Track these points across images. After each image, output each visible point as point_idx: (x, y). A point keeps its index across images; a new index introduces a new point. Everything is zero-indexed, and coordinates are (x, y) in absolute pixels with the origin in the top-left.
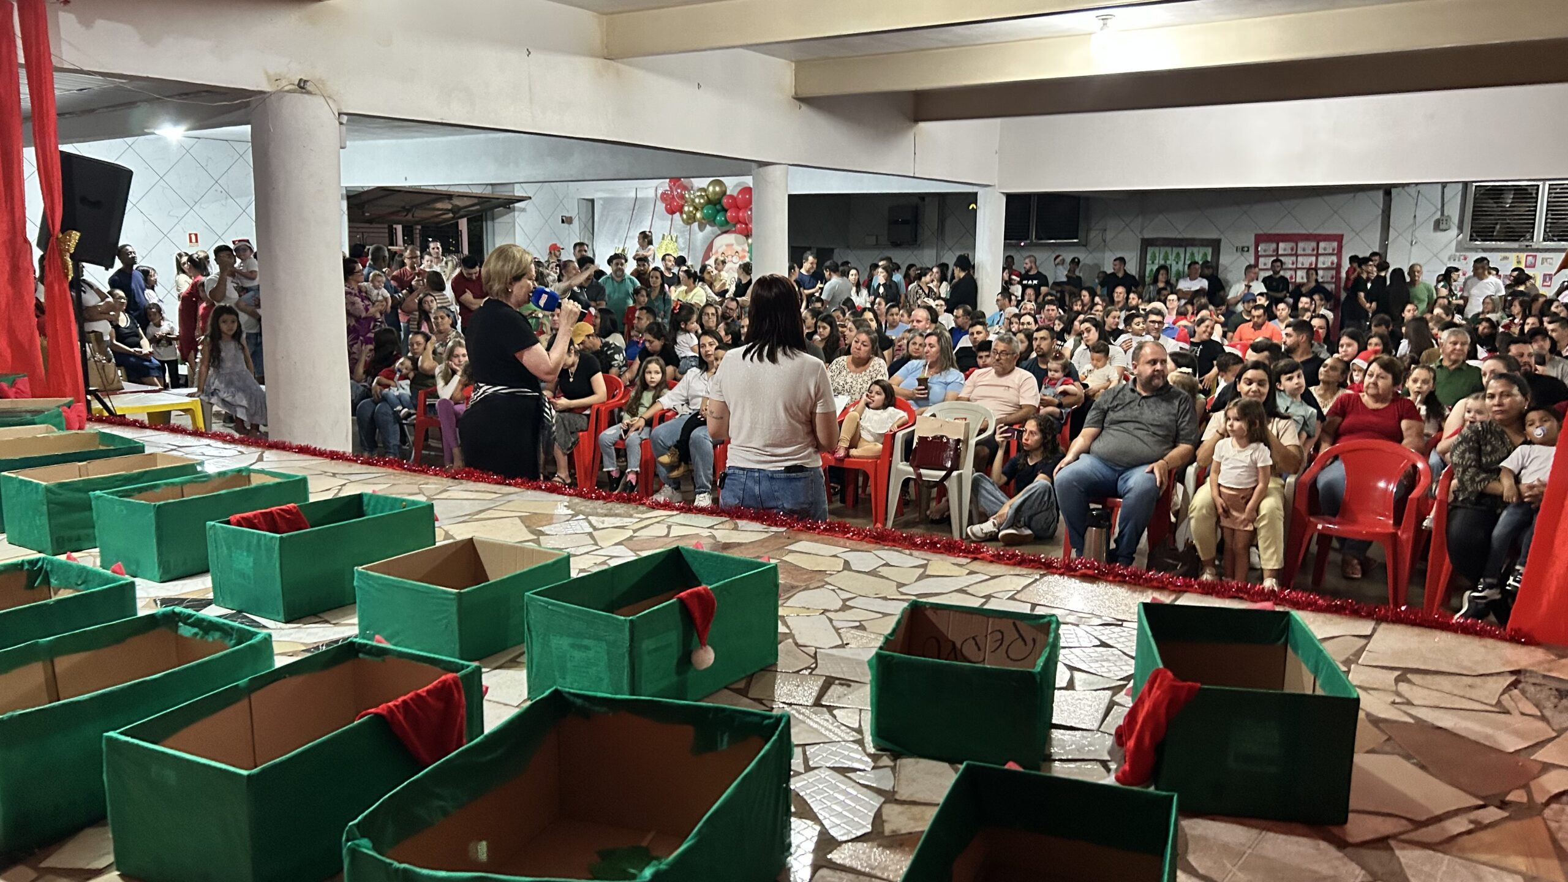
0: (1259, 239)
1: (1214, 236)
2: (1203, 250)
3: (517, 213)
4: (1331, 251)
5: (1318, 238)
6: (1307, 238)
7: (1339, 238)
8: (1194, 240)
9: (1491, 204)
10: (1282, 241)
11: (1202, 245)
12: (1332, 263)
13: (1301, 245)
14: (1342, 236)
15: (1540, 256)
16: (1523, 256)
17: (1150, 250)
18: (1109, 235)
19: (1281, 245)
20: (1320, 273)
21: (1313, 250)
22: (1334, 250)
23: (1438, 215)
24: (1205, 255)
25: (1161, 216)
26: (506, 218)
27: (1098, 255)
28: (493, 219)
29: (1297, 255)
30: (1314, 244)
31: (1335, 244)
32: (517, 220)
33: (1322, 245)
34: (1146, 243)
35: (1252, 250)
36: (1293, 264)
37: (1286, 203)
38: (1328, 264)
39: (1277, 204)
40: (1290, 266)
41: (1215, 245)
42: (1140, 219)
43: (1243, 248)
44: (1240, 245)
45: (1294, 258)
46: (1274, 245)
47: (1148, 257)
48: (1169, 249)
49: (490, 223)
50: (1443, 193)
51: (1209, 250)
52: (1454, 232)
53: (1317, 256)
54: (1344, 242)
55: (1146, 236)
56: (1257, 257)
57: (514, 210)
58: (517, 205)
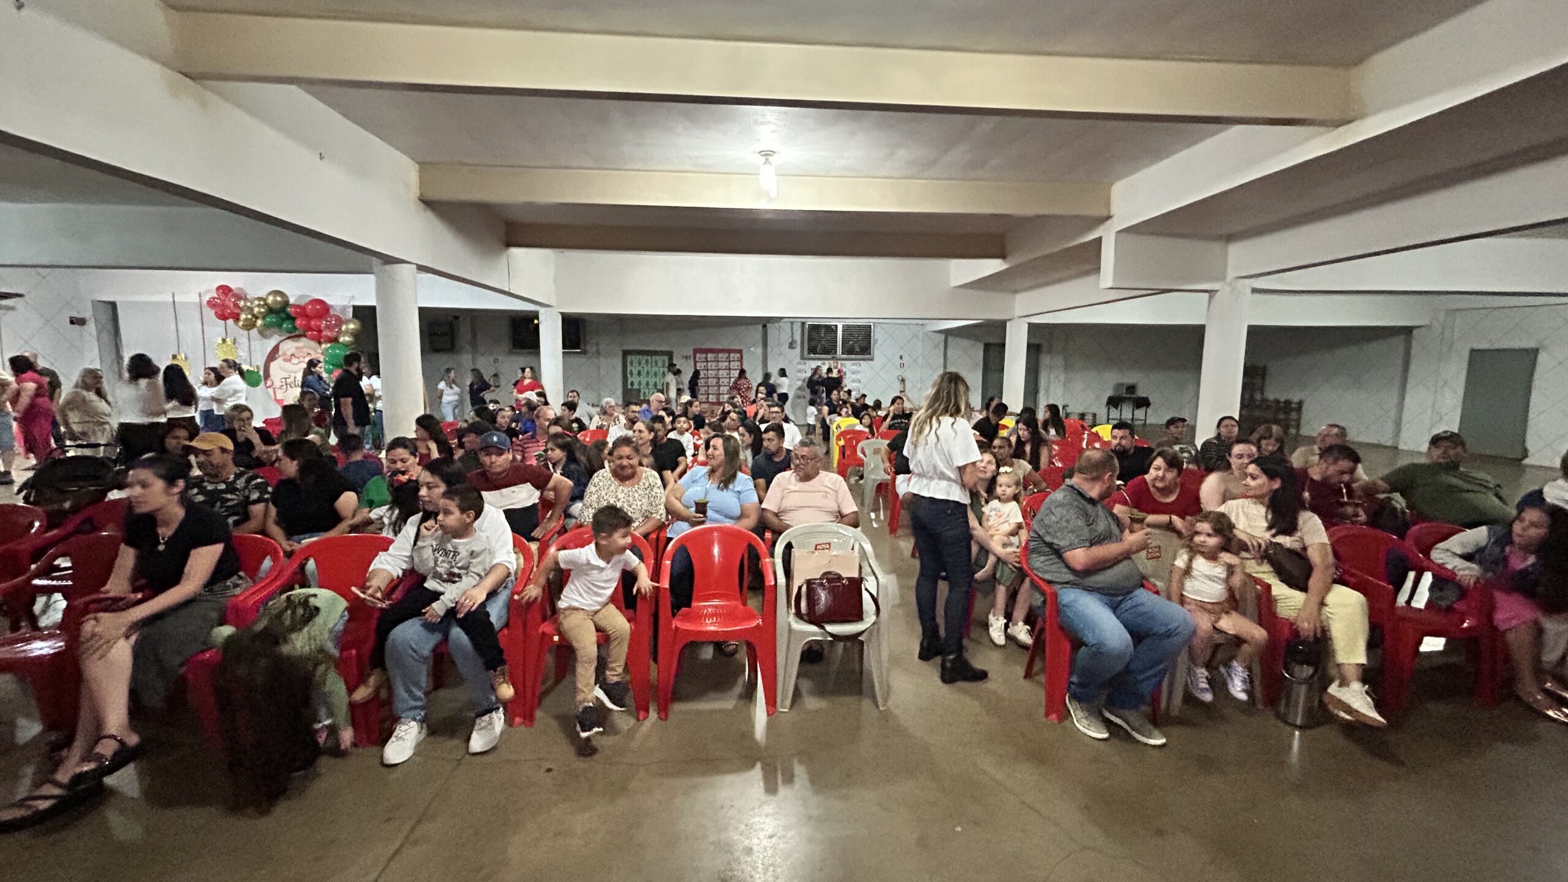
1: (668, 348)
2: (662, 358)
3: (2, 311)
4: (737, 359)
5: (729, 351)
6: (722, 351)
7: (740, 352)
8: (656, 351)
9: (814, 334)
13: (720, 355)
14: (742, 350)
15: (839, 362)
16: (832, 362)
17: (629, 358)
18: (602, 347)
19: (709, 355)
21: (727, 358)
23: (790, 340)
25: (633, 336)
29: (718, 361)
30: (727, 355)
31: (738, 355)
32: (4, 318)
33: (732, 355)
34: (626, 353)
35: (692, 358)
37: (709, 330)
42: (620, 337)
43: (687, 356)
44: (684, 355)
46: (705, 355)
47: (628, 362)
48: (641, 357)
50: (792, 328)
52: (798, 349)
53: (730, 361)
54: (743, 354)
55: (626, 348)
58: (2, 302)
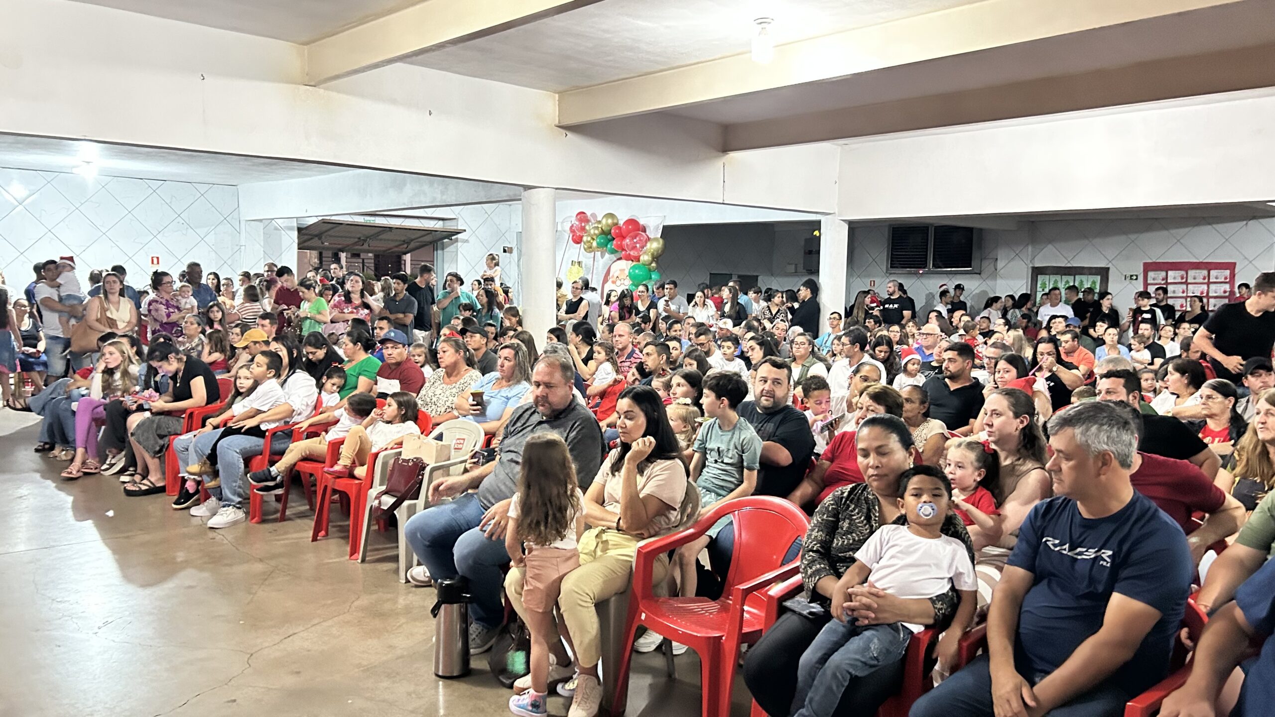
0: (1148, 267)
1: (1102, 264)
2: (1091, 278)
3: (459, 244)
4: (1223, 280)
5: (1209, 266)
6: (1197, 266)
7: (1231, 266)
8: (1083, 268)
10: (1171, 270)
11: (1090, 274)
12: (1225, 292)
13: (1192, 273)
14: (1235, 264)
17: (1040, 278)
18: (1000, 264)
19: (1170, 273)
20: (1212, 301)
21: (1204, 279)
22: (1226, 278)
24: (1094, 283)
25: (1050, 246)
26: (451, 248)
27: (990, 283)
28: (443, 249)
29: (1187, 283)
30: (1205, 272)
31: (1227, 272)
32: (460, 249)
33: (1214, 273)
34: (1037, 272)
35: (1141, 278)
36: (1183, 292)
37: (1173, 231)
38: (1220, 293)
39: (1165, 233)
40: (1181, 295)
41: (1104, 273)
42: (1030, 248)
43: (1132, 276)
44: (1128, 274)
45: (1184, 287)
46: (1163, 274)
47: (1039, 285)
48: (1058, 277)
49: (440, 252)
51: (1098, 278)
53: (1209, 284)
54: (1237, 270)
55: (1036, 266)
56: (1146, 285)
57: (457, 240)
58: (459, 236)
